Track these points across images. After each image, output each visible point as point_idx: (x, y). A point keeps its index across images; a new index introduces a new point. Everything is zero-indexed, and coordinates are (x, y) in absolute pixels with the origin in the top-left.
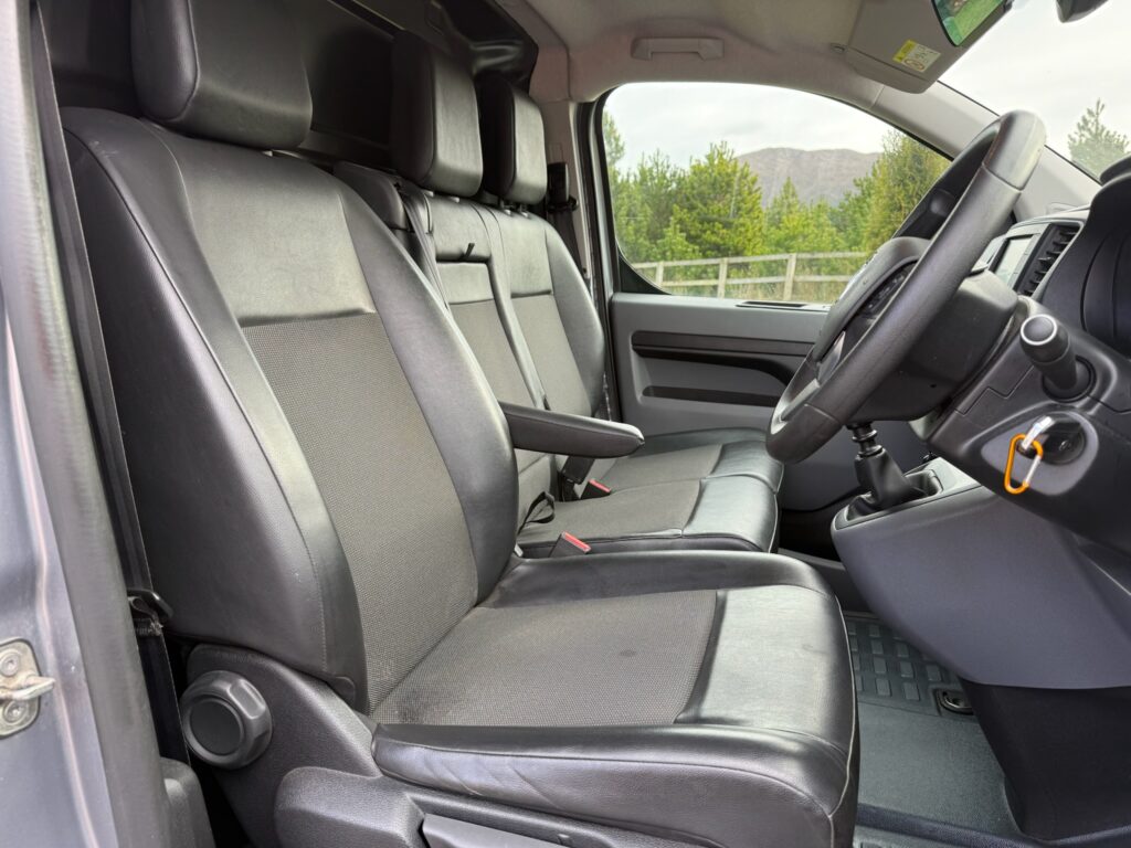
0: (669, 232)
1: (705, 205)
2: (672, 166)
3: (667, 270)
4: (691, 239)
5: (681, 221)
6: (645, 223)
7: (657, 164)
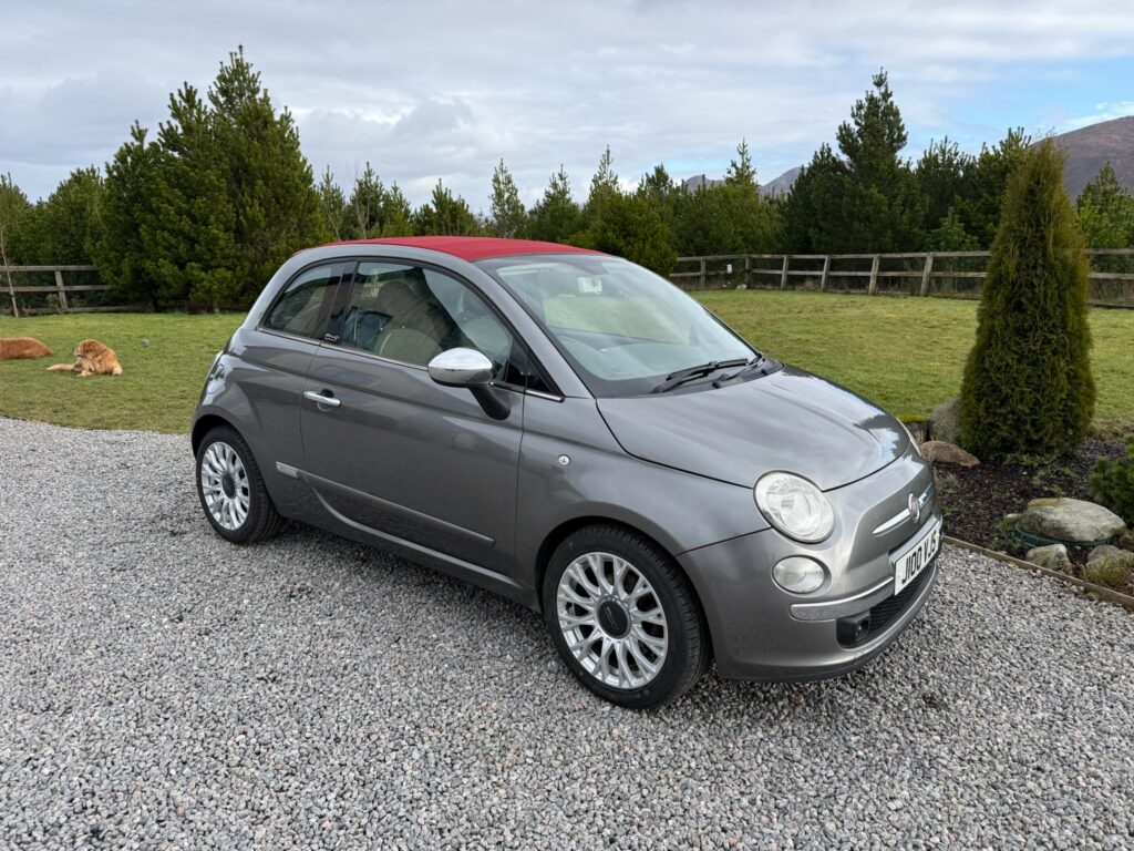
0: (946, 222)
1: (993, 194)
2: (960, 154)
3: (936, 260)
4: (969, 228)
5: (962, 212)
6: (922, 213)
7: (943, 152)
